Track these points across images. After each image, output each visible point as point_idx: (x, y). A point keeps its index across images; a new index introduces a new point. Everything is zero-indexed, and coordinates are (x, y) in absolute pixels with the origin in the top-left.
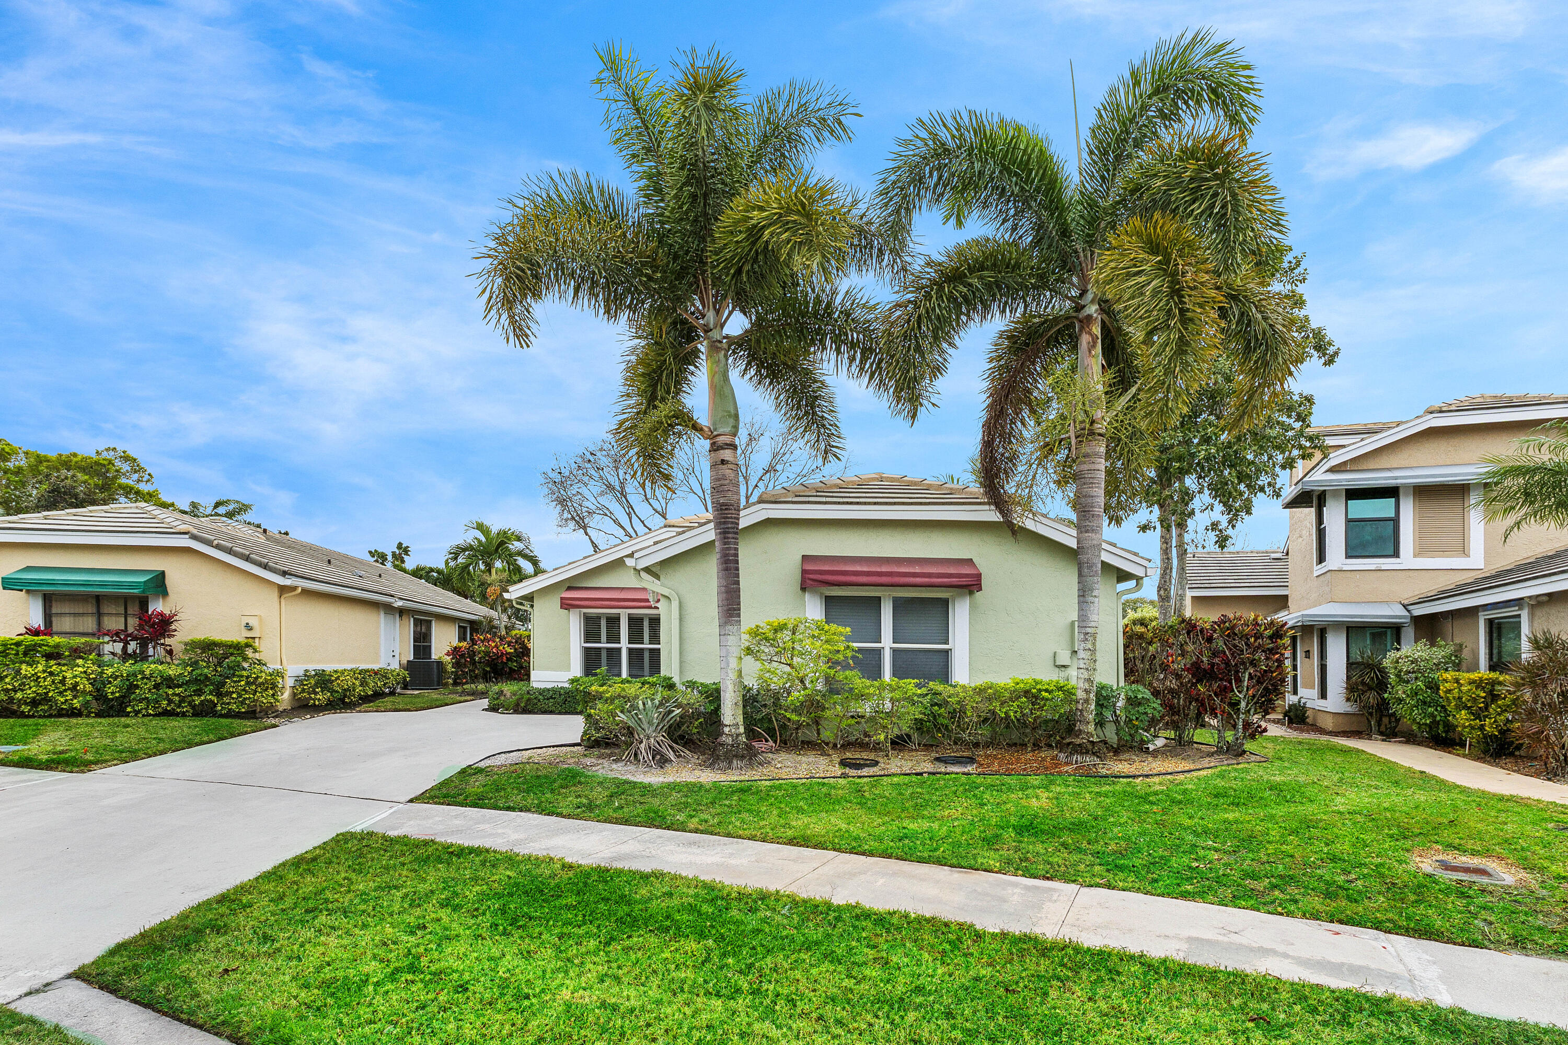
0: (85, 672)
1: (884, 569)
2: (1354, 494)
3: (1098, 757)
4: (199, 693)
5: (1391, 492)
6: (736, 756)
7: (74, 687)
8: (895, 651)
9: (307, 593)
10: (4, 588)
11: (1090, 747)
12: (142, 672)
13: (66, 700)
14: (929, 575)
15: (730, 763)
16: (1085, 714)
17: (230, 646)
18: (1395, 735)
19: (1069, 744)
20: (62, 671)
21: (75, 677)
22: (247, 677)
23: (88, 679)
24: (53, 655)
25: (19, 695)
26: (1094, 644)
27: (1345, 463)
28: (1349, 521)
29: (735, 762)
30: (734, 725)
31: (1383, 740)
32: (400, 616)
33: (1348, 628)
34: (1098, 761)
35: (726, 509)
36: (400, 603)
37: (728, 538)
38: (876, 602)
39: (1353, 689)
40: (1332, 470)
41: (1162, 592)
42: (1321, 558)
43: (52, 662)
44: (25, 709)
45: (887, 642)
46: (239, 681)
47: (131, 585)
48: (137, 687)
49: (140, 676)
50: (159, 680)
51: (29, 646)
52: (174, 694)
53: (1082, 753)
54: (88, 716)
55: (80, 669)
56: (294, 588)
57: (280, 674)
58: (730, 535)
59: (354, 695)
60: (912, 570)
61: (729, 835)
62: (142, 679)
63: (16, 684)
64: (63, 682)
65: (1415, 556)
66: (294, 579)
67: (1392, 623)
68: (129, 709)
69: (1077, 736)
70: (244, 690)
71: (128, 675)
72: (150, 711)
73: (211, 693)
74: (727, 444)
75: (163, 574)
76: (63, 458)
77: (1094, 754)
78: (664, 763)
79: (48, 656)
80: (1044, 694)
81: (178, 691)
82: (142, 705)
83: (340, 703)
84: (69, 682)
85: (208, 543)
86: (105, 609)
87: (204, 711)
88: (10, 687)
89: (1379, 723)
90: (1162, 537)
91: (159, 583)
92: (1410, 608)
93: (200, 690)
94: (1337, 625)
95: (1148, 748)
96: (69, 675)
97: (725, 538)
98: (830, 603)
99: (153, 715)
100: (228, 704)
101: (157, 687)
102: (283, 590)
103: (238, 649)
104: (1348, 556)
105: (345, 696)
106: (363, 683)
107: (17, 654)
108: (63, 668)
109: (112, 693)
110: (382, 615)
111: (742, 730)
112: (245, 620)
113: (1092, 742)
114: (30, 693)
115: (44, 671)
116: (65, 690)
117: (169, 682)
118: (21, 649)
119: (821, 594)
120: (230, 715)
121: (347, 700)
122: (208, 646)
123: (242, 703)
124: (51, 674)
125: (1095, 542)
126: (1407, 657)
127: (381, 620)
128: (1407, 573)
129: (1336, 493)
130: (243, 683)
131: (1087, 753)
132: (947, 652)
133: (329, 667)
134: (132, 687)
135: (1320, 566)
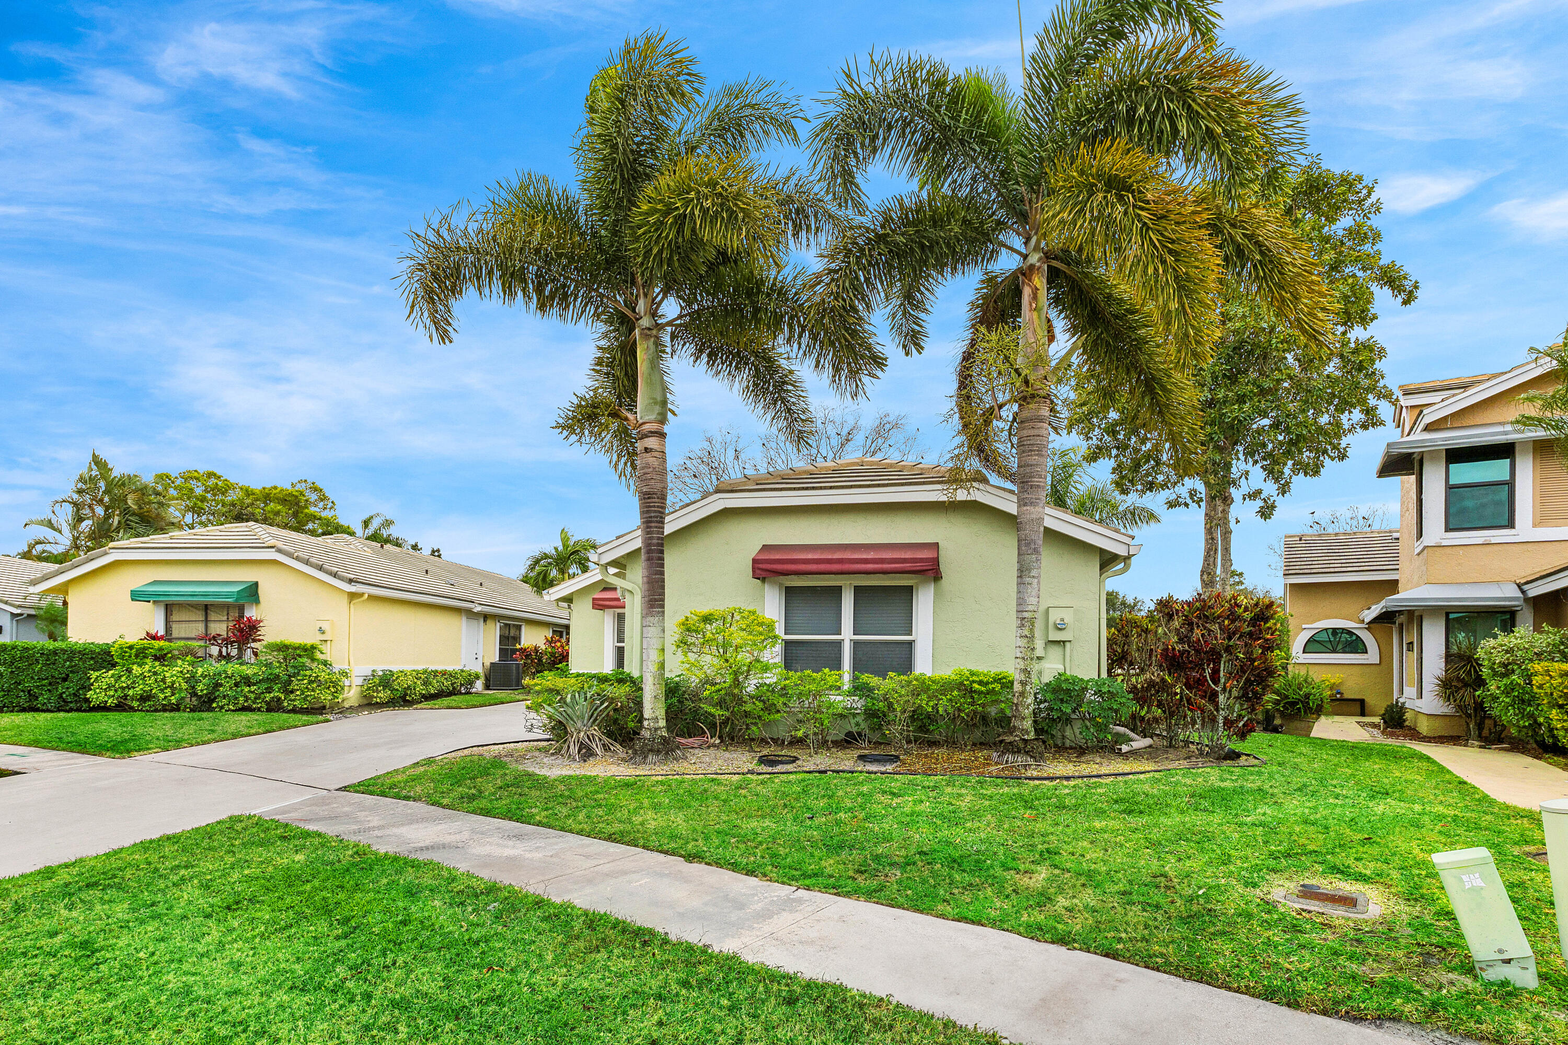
0: (181, 672)
1: (837, 556)
2: (1456, 455)
3: (1031, 757)
4: (269, 690)
5: (1505, 451)
6: (651, 750)
7: (172, 687)
8: (856, 644)
9: (373, 598)
10: (133, 600)
11: (1021, 745)
12: (225, 672)
13: (166, 697)
14: (882, 561)
15: (645, 757)
16: (1020, 708)
17: (298, 648)
18: (1500, 741)
19: (1001, 742)
20: (164, 671)
21: (172, 676)
22: (310, 676)
23: (184, 679)
24: (160, 657)
25: (131, 692)
26: (1031, 630)
27: (1445, 419)
28: (1450, 488)
29: (650, 757)
30: (653, 719)
31: (1481, 747)
32: (485, 621)
33: (1447, 614)
34: (1031, 761)
35: (649, 498)
36: (478, 609)
37: (651, 527)
38: (836, 592)
39: (1448, 687)
40: (1427, 428)
41: (1205, 577)
42: (1420, 534)
43: (157, 663)
44: (135, 704)
45: (847, 634)
46: (303, 680)
47: (228, 595)
48: (221, 685)
49: (224, 676)
50: (238, 680)
51: (140, 648)
52: (250, 692)
53: (1014, 753)
54: (184, 711)
55: (178, 669)
56: (362, 594)
57: (345, 674)
58: (653, 525)
59: (415, 694)
60: (865, 556)
61: (562, 829)
62: (226, 677)
63: (129, 683)
64: (163, 680)
65: (1534, 526)
66: (359, 585)
67: (1504, 607)
68: (214, 705)
69: (1011, 733)
70: (307, 688)
71: (215, 675)
72: (231, 707)
73: (279, 691)
74: (651, 432)
75: (256, 584)
76: (267, 491)
77: (1027, 753)
78: (588, 757)
79: (156, 658)
80: (976, 686)
81: (253, 688)
82: (225, 701)
83: (400, 700)
84: (168, 680)
85: (289, 555)
86: (213, 616)
87: (274, 707)
88: (125, 685)
89: (1480, 726)
90: (1206, 514)
91: (252, 592)
92: (1525, 587)
93: (271, 688)
94: (1435, 610)
95: (1120, 749)
96: (167, 675)
97: (648, 527)
98: (791, 593)
99: (233, 711)
100: (294, 700)
101: (236, 685)
102: (352, 596)
103: (309, 651)
104: (1448, 529)
105: (406, 695)
106: (426, 683)
107: (130, 657)
108: (166, 669)
109: (202, 690)
110: (464, 618)
111: (662, 723)
112: (319, 624)
113: (1024, 740)
114: (138, 690)
115: (150, 671)
116: (166, 688)
117: (247, 681)
118: (134, 651)
119: (780, 585)
120: (294, 711)
121: (408, 698)
122: (282, 648)
123: (305, 699)
124: (155, 673)
125: (1034, 516)
126: (1502, 646)
127: (460, 625)
128: (1525, 546)
129: (1434, 454)
130: (305, 681)
131: (1019, 752)
132: (910, 644)
133: (395, 668)
134: (218, 685)
135: (1419, 542)
